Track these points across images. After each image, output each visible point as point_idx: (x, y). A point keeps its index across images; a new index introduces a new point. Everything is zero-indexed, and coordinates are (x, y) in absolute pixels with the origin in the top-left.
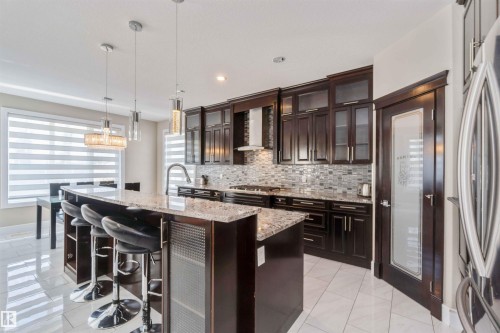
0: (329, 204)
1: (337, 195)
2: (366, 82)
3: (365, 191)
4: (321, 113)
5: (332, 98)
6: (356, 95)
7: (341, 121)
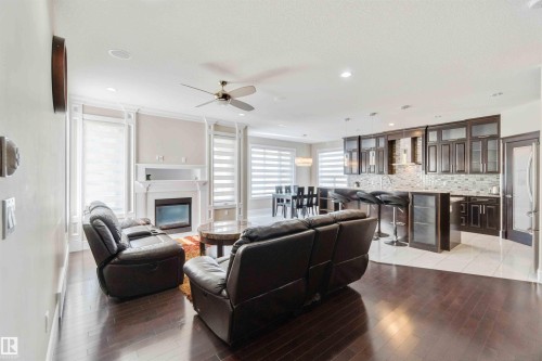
0: (468, 198)
1: (473, 193)
2: (496, 125)
3: (494, 191)
4: (461, 142)
5: (469, 132)
6: (488, 130)
7: (478, 147)
